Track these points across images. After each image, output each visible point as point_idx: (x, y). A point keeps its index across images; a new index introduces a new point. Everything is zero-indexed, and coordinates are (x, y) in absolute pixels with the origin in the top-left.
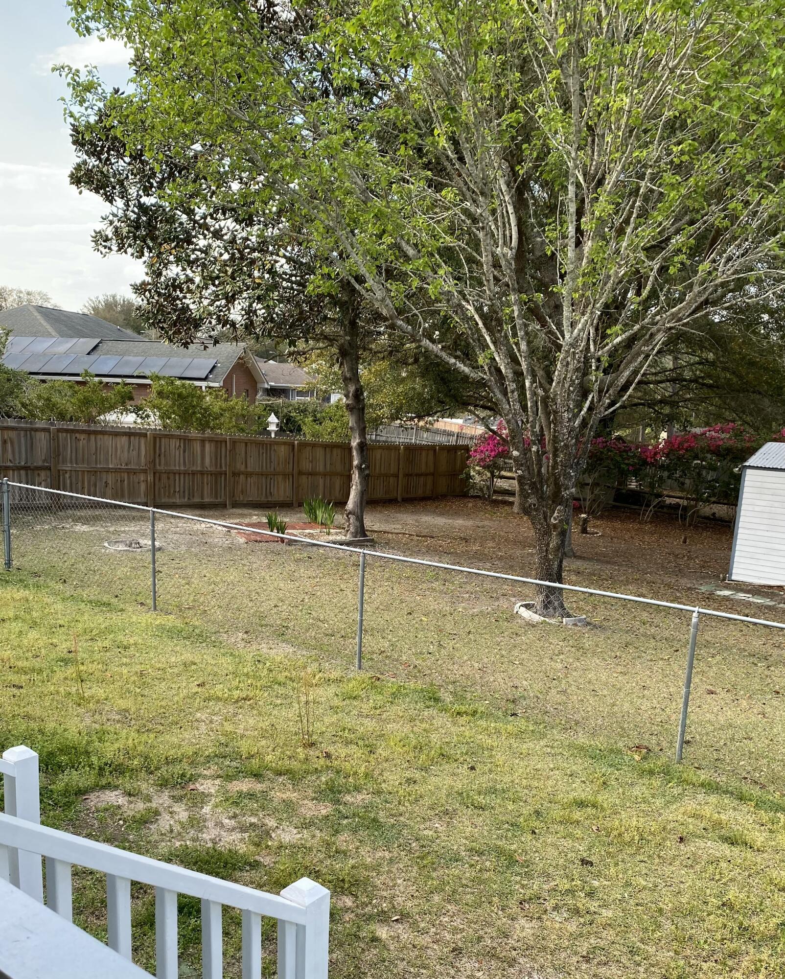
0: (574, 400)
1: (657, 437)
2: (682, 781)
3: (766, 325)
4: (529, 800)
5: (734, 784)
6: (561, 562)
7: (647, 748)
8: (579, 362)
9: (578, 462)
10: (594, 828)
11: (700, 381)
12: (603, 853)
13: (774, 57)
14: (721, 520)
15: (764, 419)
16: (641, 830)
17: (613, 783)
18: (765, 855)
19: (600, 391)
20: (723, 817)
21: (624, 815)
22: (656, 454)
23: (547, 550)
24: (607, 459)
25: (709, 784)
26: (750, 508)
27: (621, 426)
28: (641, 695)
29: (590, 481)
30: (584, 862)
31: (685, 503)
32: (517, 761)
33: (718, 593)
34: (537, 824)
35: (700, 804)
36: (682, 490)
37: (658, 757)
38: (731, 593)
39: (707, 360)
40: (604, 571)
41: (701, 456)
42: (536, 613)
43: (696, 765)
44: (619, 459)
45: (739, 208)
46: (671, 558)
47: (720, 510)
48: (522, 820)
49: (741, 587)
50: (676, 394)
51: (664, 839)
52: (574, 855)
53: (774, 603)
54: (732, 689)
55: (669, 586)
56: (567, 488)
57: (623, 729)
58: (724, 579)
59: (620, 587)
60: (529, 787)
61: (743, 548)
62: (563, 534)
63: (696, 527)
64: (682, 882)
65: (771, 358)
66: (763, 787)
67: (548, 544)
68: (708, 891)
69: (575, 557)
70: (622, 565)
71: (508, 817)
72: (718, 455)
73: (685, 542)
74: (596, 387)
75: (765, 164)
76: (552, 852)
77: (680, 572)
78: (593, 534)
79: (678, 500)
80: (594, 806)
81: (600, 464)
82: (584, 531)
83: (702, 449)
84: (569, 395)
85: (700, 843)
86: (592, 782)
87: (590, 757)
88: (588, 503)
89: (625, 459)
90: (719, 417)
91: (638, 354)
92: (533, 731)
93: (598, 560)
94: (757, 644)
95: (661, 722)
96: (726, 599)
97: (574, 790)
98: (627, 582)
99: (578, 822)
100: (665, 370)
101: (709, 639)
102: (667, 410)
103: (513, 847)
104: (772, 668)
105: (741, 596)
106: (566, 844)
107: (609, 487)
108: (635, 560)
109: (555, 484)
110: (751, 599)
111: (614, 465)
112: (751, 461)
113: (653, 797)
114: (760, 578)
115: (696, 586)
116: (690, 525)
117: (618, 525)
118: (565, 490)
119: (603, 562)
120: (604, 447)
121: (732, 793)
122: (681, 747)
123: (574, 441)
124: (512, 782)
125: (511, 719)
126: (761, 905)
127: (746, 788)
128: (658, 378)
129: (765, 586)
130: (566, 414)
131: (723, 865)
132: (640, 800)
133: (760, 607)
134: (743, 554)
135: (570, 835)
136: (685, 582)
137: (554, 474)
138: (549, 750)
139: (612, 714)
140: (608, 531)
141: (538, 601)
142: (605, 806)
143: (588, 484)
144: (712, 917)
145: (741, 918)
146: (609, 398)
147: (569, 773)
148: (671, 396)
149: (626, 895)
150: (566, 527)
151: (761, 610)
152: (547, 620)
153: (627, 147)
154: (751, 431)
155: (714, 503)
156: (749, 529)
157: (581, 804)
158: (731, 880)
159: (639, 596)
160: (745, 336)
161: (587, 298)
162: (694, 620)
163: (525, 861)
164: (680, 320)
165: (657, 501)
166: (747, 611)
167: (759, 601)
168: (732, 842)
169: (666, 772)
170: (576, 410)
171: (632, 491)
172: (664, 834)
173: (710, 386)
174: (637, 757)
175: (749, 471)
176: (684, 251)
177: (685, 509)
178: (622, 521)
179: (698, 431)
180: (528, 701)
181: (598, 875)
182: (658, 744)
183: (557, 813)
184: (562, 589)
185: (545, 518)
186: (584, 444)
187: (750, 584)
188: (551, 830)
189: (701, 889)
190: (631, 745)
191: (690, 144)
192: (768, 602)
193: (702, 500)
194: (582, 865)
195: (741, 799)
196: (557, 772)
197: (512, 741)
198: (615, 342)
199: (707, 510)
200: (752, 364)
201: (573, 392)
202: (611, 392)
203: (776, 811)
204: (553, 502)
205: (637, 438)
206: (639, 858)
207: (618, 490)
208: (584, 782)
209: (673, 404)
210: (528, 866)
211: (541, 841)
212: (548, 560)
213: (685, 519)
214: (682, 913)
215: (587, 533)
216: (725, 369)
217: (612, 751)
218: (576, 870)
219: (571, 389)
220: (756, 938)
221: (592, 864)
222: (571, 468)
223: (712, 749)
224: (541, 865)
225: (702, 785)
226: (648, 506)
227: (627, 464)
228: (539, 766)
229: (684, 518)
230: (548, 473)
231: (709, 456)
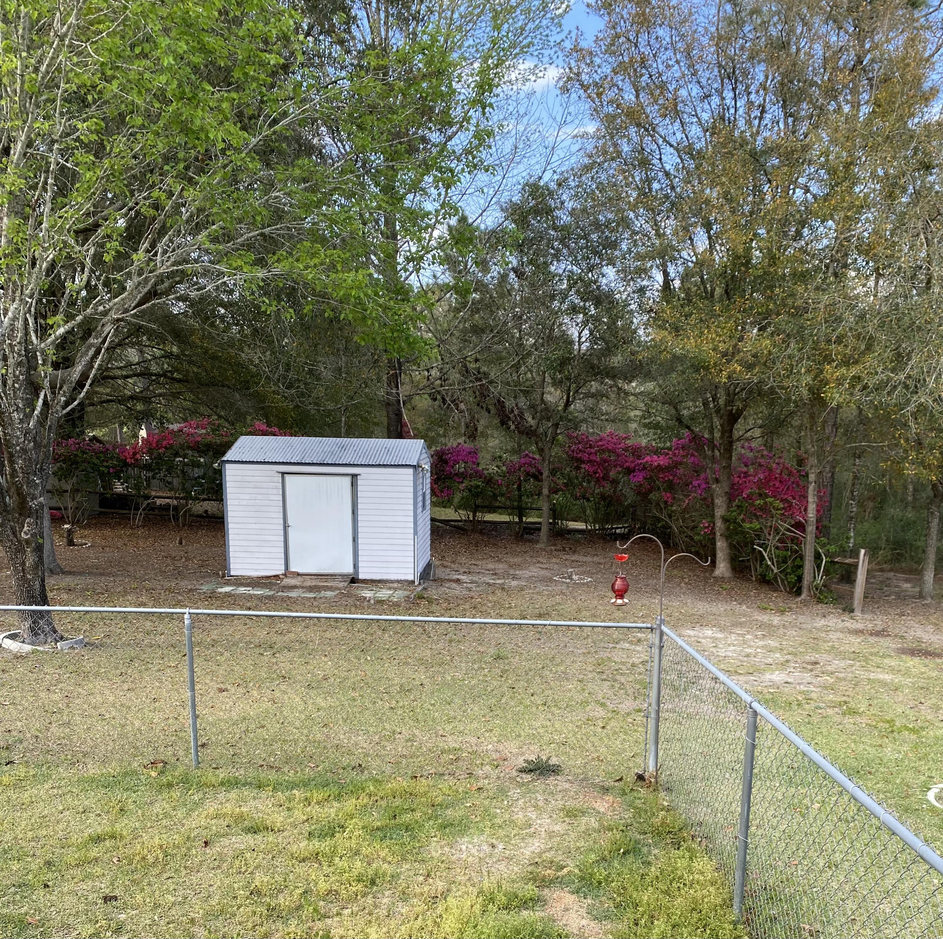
0: (22, 399)
1: (136, 436)
2: (201, 786)
3: (222, 318)
4: (38, 853)
5: (252, 773)
6: (43, 580)
7: (163, 762)
8: (20, 355)
9: (41, 467)
10: (115, 860)
11: (169, 374)
12: (127, 883)
13: (163, 45)
14: (214, 517)
15: (236, 414)
16: (165, 846)
17: (131, 807)
18: (285, 833)
19: (53, 387)
20: (244, 809)
21: (145, 837)
22: (135, 454)
23: (23, 570)
24: (84, 462)
25: (229, 781)
26: (236, 502)
27: (93, 426)
28: (152, 708)
29: (68, 487)
30: (107, 899)
31: (175, 502)
32: (19, 814)
33: (220, 590)
34: (50, 875)
35: (221, 803)
36: (171, 490)
37: (175, 768)
38: (231, 588)
39: (171, 353)
40: (97, 584)
41: (181, 453)
42: (23, 642)
43: (214, 766)
44: (96, 461)
45: (163, 198)
46: (169, 561)
47: (210, 506)
48: (30, 877)
49: (240, 581)
50: (147, 389)
51: (189, 849)
52: (96, 895)
53: (272, 593)
54: (243, 683)
55: (169, 590)
56: (34, 498)
57: (136, 748)
58: (224, 576)
59: (118, 600)
60: (36, 839)
61: (237, 543)
62: (39, 549)
63: (191, 526)
64: (211, 885)
65: (232, 352)
66: (278, 769)
67: (23, 563)
68: (236, 886)
69: (63, 573)
70: (117, 575)
71: (15, 880)
72: (199, 452)
73: (181, 543)
74: (47, 384)
75: (181, 155)
76: (70, 900)
77: (179, 574)
78: (82, 545)
79: (168, 500)
80: (113, 837)
81: (77, 468)
82: (71, 543)
83: (182, 446)
84: (15, 393)
85: (225, 841)
86: (108, 812)
87: (103, 786)
88: (70, 512)
89: (103, 461)
90: (194, 412)
91: (89, 348)
92: (34, 776)
93: (90, 574)
94: (262, 634)
95: (176, 731)
96: (228, 595)
97: (90, 826)
98: (125, 593)
99: (96, 859)
100: (130, 364)
101: (216, 637)
102: (140, 407)
103: (23, 911)
104: (277, 655)
105: (242, 590)
106: (85, 887)
107: (90, 492)
108: (131, 569)
109: (18, 494)
110: (251, 592)
111: (93, 469)
112: (228, 456)
113: (174, 810)
114: (257, 570)
115: (197, 587)
116: (184, 526)
117: (108, 532)
118: (32, 499)
119: (95, 575)
120: (77, 450)
121: (251, 784)
122: (197, 751)
123: (32, 444)
124: (15, 838)
125: (6, 768)
126: (285, 881)
127: (263, 775)
128: (124, 373)
129: (262, 577)
130: (15, 414)
131: (248, 855)
132: (161, 817)
133: (260, 598)
134: (237, 549)
135: (88, 876)
136: (185, 584)
137: (14, 483)
138: (55, 791)
139: (122, 736)
140: (98, 541)
141: (23, 628)
142: (125, 833)
143: (67, 491)
144: (241, 909)
145: (268, 900)
146: (64, 395)
147: (81, 810)
148: (141, 392)
149: (156, 917)
150: (40, 541)
151: (262, 601)
152: (39, 648)
153: (28, 115)
154: (227, 425)
155: (204, 500)
156: (238, 523)
157: (98, 839)
158: (256, 868)
159: (139, 606)
160: (203, 329)
161: (14, 283)
162: (187, 622)
163: (39, 921)
164: (126, 311)
165: (146, 503)
166: (249, 604)
167: (259, 593)
168: (254, 830)
169: (185, 781)
170: (28, 410)
171: (119, 495)
172: (188, 844)
173: (179, 381)
174: (154, 774)
175: (228, 466)
176: (115, 238)
177: (176, 508)
178: (113, 528)
179: (175, 427)
180: (25, 744)
181: (124, 908)
182: (174, 755)
183: (71, 856)
184: (48, 612)
185: (14, 533)
186: (45, 447)
187: (249, 577)
188: (66, 877)
189: (230, 886)
190: (146, 762)
191: (96, 124)
192: (267, 592)
193: (192, 498)
194: (105, 902)
195: (260, 787)
196: (68, 813)
197: (11, 793)
198: (57, 333)
199: (199, 507)
200: (214, 357)
201: (19, 389)
202: (65, 388)
203: (292, 788)
204: (20, 514)
205: (116, 437)
206: (165, 876)
207: (102, 494)
208: (99, 815)
209: (146, 400)
210: (44, 924)
211: (56, 893)
212: (27, 581)
213: (178, 519)
214: (214, 915)
215: (74, 545)
216: (190, 362)
217: (126, 774)
218: (100, 909)
219: (16, 385)
220: (284, 914)
221: (115, 898)
222: (35, 475)
223: (228, 746)
224: (59, 918)
225: (222, 784)
226: (137, 509)
227: (106, 467)
228: (46, 812)
229: (176, 517)
230: (7, 482)
231: (190, 452)
